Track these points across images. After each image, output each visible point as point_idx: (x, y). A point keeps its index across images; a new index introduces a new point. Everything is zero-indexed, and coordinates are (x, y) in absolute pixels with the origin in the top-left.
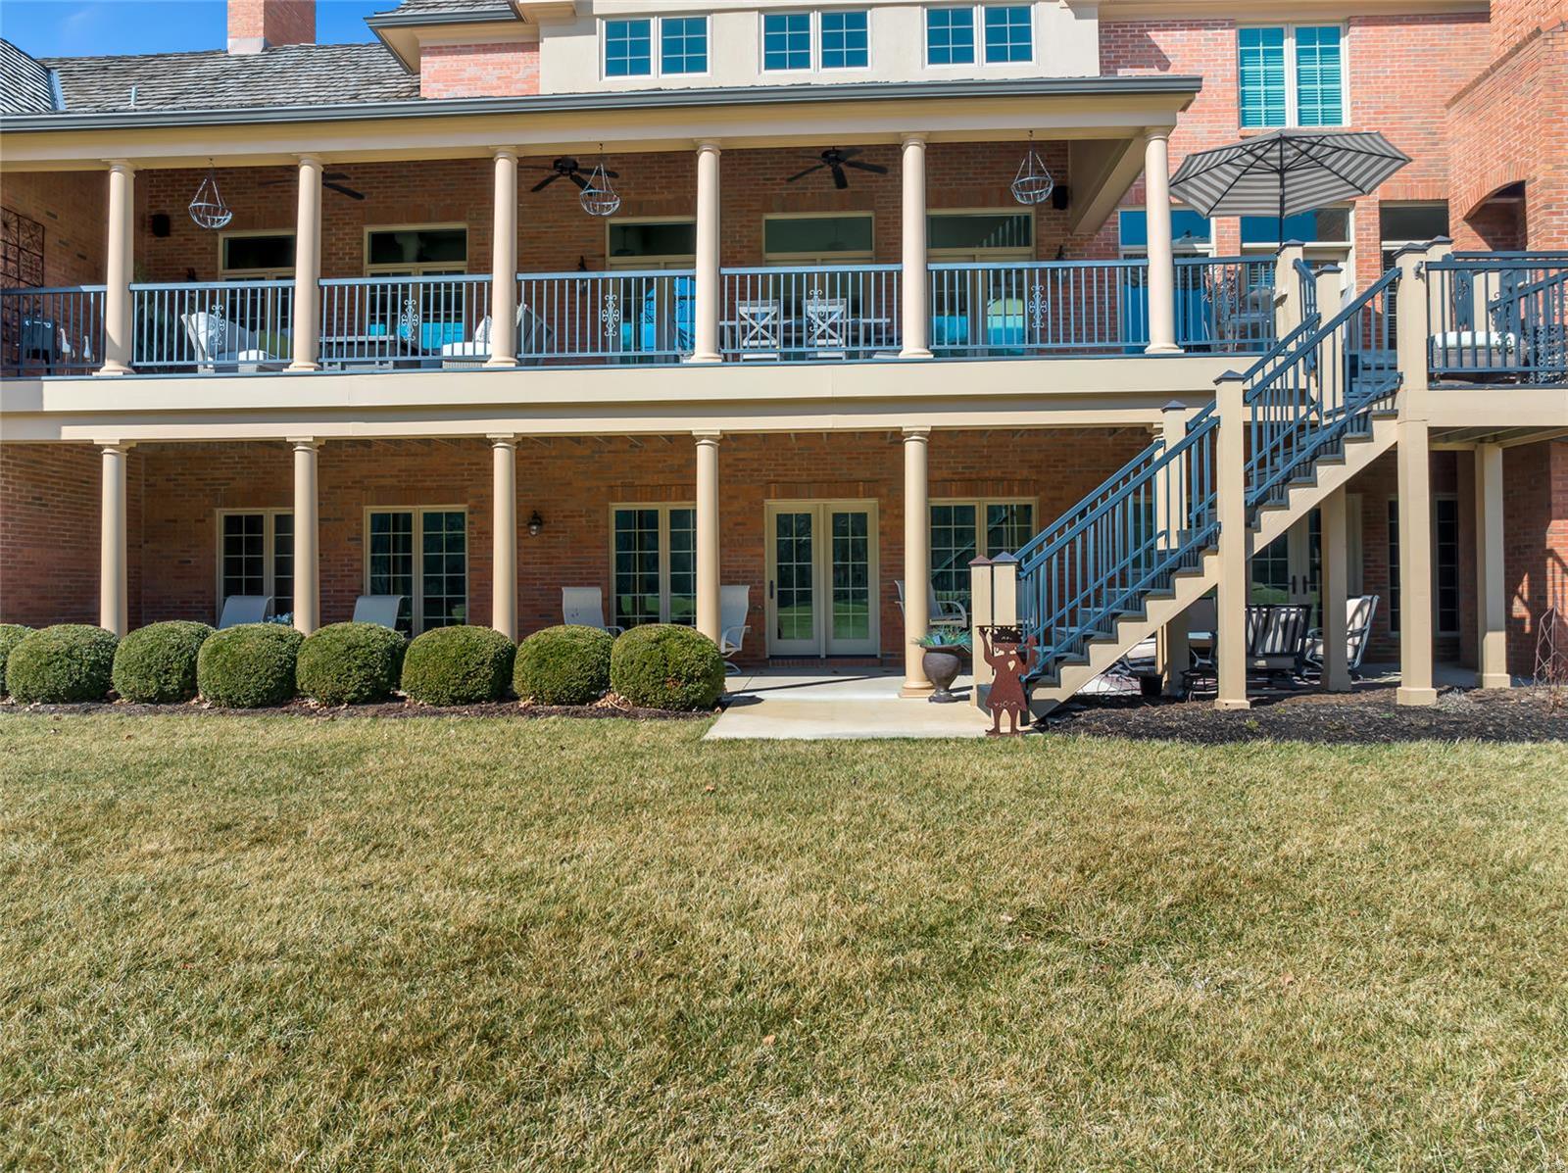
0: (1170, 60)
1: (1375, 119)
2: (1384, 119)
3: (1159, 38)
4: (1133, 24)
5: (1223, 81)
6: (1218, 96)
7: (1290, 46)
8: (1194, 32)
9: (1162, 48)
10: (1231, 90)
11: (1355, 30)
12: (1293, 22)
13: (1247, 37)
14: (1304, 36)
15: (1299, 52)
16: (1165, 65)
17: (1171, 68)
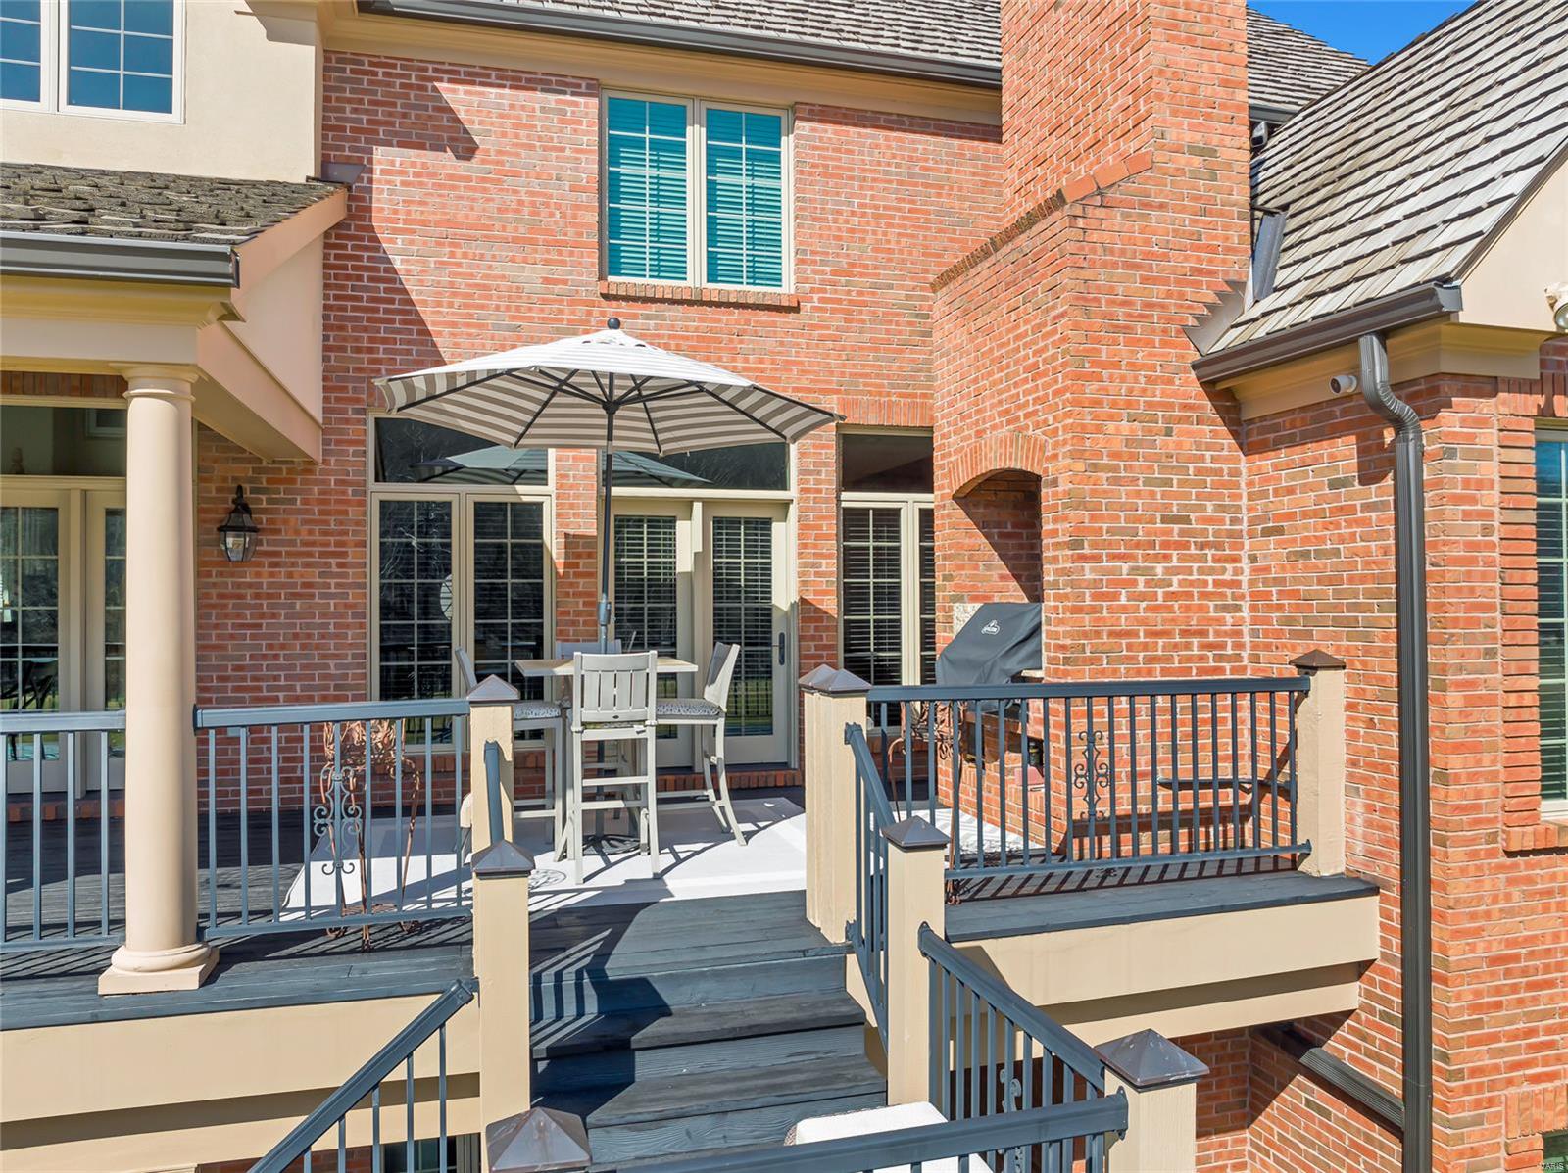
0: (476, 139)
1: (834, 284)
2: (847, 284)
3: (456, 96)
4: (407, 63)
5: (573, 189)
6: (563, 215)
7: (696, 138)
8: (522, 94)
9: (461, 115)
10: (587, 208)
11: (804, 127)
12: (702, 99)
13: (619, 114)
14: (719, 125)
15: (712, 153)
16: (466, 149)
17: (478, 155)
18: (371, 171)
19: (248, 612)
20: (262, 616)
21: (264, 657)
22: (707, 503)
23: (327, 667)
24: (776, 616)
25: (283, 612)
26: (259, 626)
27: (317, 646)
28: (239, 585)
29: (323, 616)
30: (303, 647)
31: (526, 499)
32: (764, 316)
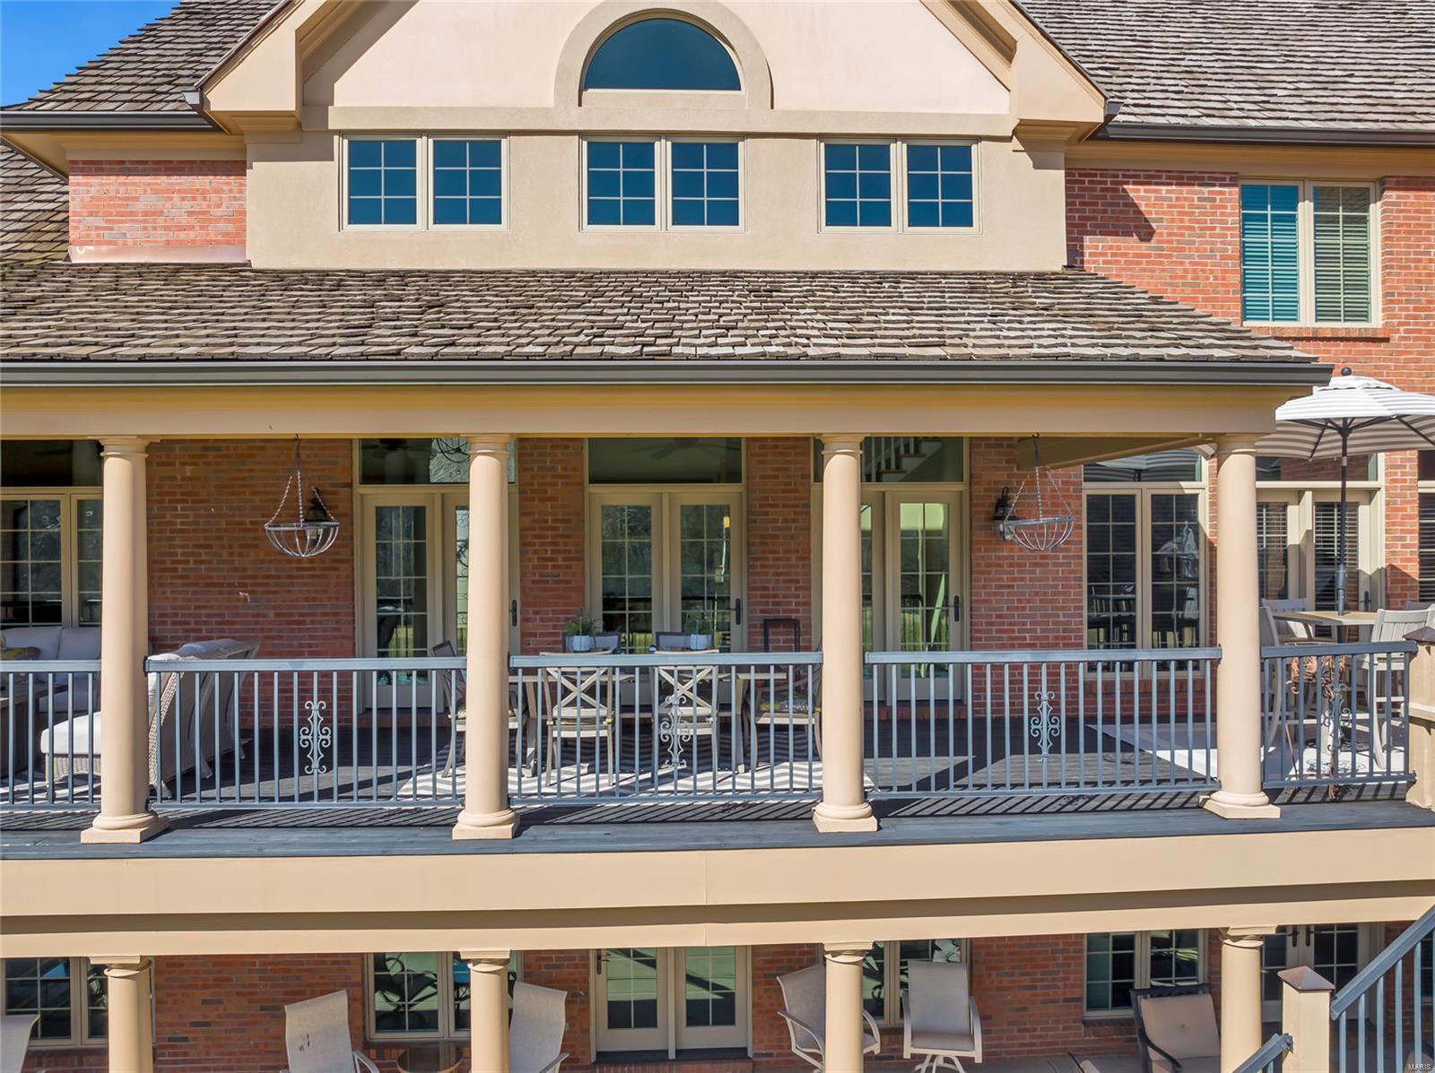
0: (1154, 225)
1: (1415, 317)
2: (1427, 317)
3: (1139, 194)
4: (1105, 172)
5: (1222, 258)
6: (1216, 278)
7: (1305, 211)
8: (1185, 189)
9: (1143, 209)
10: (1232, 272)
11: (1392, 196)
12: (1311, 180)
13: (1251, 198)
14: (1324, 199)
15: (1317, 219)
16: (1146, 233)
17: (1155, 238)
18: (1082, 254)
19: (1005, 576)
20: (1014, 579)
21: (1016, 608)
22: (1315, 491)
23: (1058, 616)
24: (1362, 578)
25: (1028, 576)
26: (1013, 586)
27: (1051, 601)
28: (1000, 558)
29: (1055, 579)
30: (1041, 601)
31: (1187, 492)
32: (1362, 346)
